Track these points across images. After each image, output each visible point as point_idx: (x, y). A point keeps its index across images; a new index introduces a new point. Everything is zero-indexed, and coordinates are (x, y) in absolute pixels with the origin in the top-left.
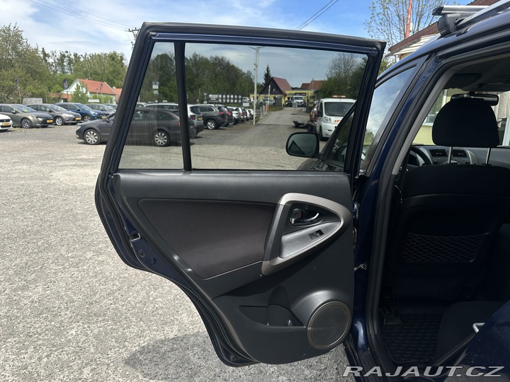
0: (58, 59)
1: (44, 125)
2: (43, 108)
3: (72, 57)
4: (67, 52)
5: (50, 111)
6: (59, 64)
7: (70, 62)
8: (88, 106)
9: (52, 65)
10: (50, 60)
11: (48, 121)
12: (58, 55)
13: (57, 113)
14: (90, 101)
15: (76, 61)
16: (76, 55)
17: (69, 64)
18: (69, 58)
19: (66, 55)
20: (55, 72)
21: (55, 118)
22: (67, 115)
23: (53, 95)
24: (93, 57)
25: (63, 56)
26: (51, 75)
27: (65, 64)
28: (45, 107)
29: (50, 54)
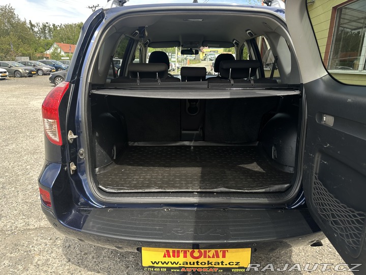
0: (41, 29)
1: (30, 75)
2: (29, 64)
3: (51, 26)
4: (47, 23)
5: (34, 66)
6: (42, 32)
7: (50, 30)
8: (61, 62)
9: (37, 33)
10: (36, 29)
11: (32, 73)
12: (41, 26)
13: (39, 67)
14: (62, 58)
15: (54, 30)
16: (54, 25)
17: (49, 32)
18: (49, 27)
19: (47, 25)
20: (40, 38)
21: (38, 70)
22: (46, 68)
23: (38, 55)
24: (67, 26)
25: (45, 26)
26: (36, 40)
27: (46, 32)
28: (31, 63)
29: (36, 25)
